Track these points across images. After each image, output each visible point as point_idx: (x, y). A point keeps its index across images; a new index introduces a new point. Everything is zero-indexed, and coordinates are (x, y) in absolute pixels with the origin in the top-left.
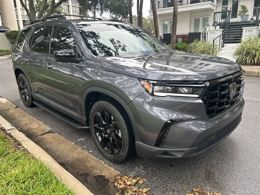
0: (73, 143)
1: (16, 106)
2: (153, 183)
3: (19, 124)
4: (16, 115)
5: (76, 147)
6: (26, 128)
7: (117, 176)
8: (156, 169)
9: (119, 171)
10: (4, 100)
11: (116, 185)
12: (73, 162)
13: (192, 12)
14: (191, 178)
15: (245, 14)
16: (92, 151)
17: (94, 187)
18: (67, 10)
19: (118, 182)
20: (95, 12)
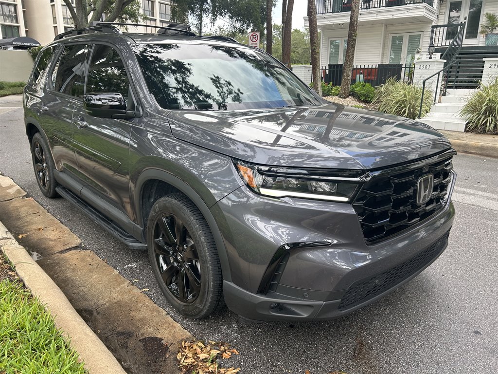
0: (116, 272)
1: (25, 194)
2: (250, 358)
3: (25, 228)
4: (23, 211)
5: (119, 280)
6: (35, 237)
7: (183, 342)
8: (261, 332)
9: (191, 330)
10: (6, 181)
11: (178, 358)
12: (108, 308)
13: (388, 24)
14: (324, 354)
15: (493, 32)
16: (148, 290)
17: (139, 358)
18: (150, 10)
19: (183, 354)
20: (202, 17)
